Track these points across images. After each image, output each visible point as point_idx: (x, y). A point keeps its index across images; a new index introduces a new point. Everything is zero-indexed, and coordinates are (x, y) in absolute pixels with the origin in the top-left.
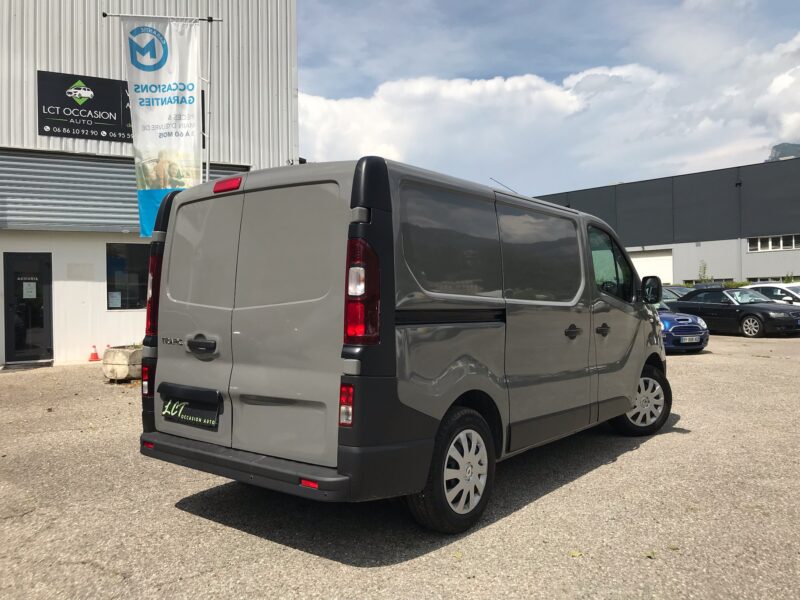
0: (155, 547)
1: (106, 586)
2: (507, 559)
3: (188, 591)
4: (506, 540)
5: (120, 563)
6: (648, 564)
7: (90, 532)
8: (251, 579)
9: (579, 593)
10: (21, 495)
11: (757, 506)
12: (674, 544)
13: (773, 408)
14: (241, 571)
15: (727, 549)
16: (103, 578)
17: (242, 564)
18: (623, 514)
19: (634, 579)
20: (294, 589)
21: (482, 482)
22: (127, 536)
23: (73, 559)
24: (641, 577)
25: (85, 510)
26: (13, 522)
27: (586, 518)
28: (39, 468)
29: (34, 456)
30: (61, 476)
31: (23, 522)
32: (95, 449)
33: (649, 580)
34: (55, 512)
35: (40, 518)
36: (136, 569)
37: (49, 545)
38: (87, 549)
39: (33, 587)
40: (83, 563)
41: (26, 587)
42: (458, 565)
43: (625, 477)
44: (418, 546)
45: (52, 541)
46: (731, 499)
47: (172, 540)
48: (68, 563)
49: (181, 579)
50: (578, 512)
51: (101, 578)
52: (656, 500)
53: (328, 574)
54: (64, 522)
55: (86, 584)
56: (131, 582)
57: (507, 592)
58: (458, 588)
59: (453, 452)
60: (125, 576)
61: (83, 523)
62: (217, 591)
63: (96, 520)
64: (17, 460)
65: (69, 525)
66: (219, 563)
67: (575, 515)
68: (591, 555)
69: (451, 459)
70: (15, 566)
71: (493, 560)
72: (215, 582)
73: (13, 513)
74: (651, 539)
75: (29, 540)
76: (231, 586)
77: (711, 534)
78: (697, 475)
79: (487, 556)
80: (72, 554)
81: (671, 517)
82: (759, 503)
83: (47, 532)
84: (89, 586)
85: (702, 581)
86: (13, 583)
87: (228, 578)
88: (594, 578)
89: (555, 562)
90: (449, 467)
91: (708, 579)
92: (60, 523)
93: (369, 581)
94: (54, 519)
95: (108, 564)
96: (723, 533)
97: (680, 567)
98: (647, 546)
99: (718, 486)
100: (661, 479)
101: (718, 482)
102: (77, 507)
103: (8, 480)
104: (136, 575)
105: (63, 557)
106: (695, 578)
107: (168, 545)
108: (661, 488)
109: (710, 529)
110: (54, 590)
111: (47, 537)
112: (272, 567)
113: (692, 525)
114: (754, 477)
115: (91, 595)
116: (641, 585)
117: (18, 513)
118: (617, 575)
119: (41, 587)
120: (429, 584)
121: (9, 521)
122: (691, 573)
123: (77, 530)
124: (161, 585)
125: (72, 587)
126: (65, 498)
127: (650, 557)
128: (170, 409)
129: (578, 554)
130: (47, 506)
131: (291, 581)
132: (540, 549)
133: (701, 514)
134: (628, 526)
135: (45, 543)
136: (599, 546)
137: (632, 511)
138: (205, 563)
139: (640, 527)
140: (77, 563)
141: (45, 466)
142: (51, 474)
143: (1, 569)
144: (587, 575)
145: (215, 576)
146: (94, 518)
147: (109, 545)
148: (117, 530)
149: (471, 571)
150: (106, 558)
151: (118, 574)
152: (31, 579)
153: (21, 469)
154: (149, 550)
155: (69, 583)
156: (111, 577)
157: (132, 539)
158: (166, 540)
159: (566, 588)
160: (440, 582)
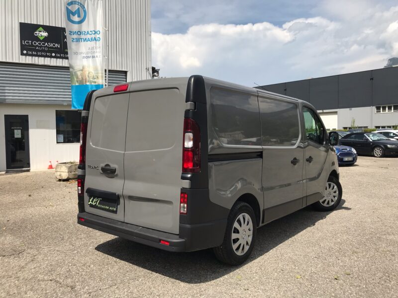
0: (87, 272)
1: (63, 293)
2: (264, 279)
4: (263, 269)
5: (69, 280)
6: (336, 283)
7: (53, 263)
8: (135, 290)
10: (18, 242)
11: (388, 251)
12: (348, 271)
14: (130, 286)
15: (375, 274)
16: (61, 289)
17: (131, 281)
18: (321, 255)
19: (329, 291)
20: (157, 295)
21: (250, 239)
22: (72, 265)
23: (46, 278)
24: (333, 290)
25: (50, 251)
26: (15, 257)
27: (302, 256)
28: (26, 227)
29: (23, 221)
30: (37, 232)
31: (19, 257)
32: (53, 217)
33: (337, 292)
34: (35, 252)
35: (28, 255)
36: (77, 284)
37: (33, 270)
38: (53, 272)
39: (26, 294)
40: (51, 280)
41: (23, 294)
42: (239, 282)
43: (320, 234)
44: (219, 272)
45: (35, 268)
46: (374, 247)
47: (95, 268)
48: (43, 280)
49: (100, 289)
50: (298, 253)
52: (336, 247)
53: (174, 287)
54: (40, 257)
56: (75, 291)
58: (240, 295)
59: (236, 225)
60: (72, 288)
61: (49, 258)
63: (56, 257)
64: (15, 223)
65: (43, 259)
66: (119, 281)
67: (296, 255)
68: (307, 277)
69: (235, 228)
70: (17, 282)
71: (257, 280)
72: (117, 291)
73: (14, 253)
74: (336, 269)
75: (23, 267)
76: (126, 294)
77: (366, 266)
78: (356, 233)
79: (254, 278)
80: (45, 275)
81: (345, 256)
82: (389, 249)
83: (32, 263)
84: (54, 293)
85: (364, 292)
86: (16, 292)
87: (124, 289)
88: (309, 290)
89: (288, 281)
90: (234, 232)
91: (366, 291)
92: (38, 258)
93: (195, 292)
94: (35, 256)
95: (63, 281)
96: (372, 266)
97: (352, 285)
98: (334, 273)
99: (367, 239)
100: (339, 235)
101: (367, 237)
102: (46, 250)
103: (11, 234)
104: (78, 287)
105: (41, 277)
106: (360, 290)
107: (93, 271)
108: (339, 240)
109: (365, 263)
110: (37, 295)
111: (32, 266)
112: (146, 283)
113: (356, 261)
114: (385, 234)
116: (333, 294)
117: (16, 253)
118: (320, 289)
119: (30, 293)
120: (225, 293)
121: (12, 257)
122: (358, 288)
123: (47, 262)
124: (90, 293)
125: (46, 294)
126: (40, 244)
127: (336, 279)
128: (92, 202)
129: (299, 277)
130: (31, 248)
131: (155, 291)
132: (280, 274)
133: (360, 255)
134: (324, 261)
135: (31, 269)
136: (310, 272)
137: (325, 253)
138: (112, 281)
139: (330, 262)
140: (48, 280)
141: (29, 226)
142: (32, 231)
143: (9, 284)
144: (305, 289)
145: (117, 288)
146: (55, 255)
147: (63, 270)
148: (67, 262)
149: (246, 286)
150: (62, 278)
151: (68, 286)
152: (25, 289)
153: (17, 228)
154: (84, 273)
155: (44, 292)
156: (65, 288)
157: (74, 267)
158: (91, 268)
159: (295, 296)
160: (231, 292)
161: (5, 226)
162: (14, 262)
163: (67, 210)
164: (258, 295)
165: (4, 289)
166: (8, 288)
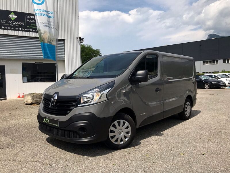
0: (57, 156)
1: (45, 168)
2: (162, 156)
3: (71, 169)
4: (160, 150)
5: (47, 161)
6: (204, 157)
7: (35, 151)
8: (89, 165)
9: (187, 166)
10: (9, 140)
11: (227, 138)
12: (209, 150)
14: (85, 163)
15: (224, 151)
16: (44, 166)
17: (85, 160)
19: (202, 161)
22: (46, 152)
23: (32, 160)
24: (203, 161)
25: (31, 144)
26: (10, 149)
27: (181, 143)
28: (12, 131)
29: (9, 128)
30: (20, 134)
31: (13, 149)
32: (28, 125)
33: (206, 161)
34: (22, 145)
35: (18, 147)
36: (53, 163)
37: (23, 156)
38: (36, 157)
39: (22, 170)
40: (36, 161)
41: (20, 170)
42: (149, 158)
43: (187, 131)
46: (219, 137)
47: (61, 153)
48: (31, 162)
49: (68, 165)
51: (43, 166)
52: (198, 137)
53: (111, 163)
54: (26, 148)
55: (39, 168)
56: (53, 167)
57: (167, 167)
58: (152, 166)
60: (50, 165)
61: (31, 148)
62: (80, 169)
64: (4, 129)
65: (27, 149)
66: (78, 160)
67: (177, 142)
68: (187, 154)
70: (14, 163)
71: (159, 157)
72: (79, 166)
74: (202, 149)
75: (16, 155)
76: (84, 167)
77: (217, 147)
78: (207, 130)
79: (157, 156)
81: (205, 142)
82: (227, 137)
83: (21, 152)
84: (40, 168)
85: (221, 161)
86: (15, 169)
87: (82, 165)
88: (190, 161)
89: (177, 157)
92: (24, 149)
94: (22, 148)
95: (44, 162)
96: (221, 147)
97: (213, 157)
98: (201, 151)
99: (214, 133)
100: (198, 131)
102: (28, 144)
103: (4, 136)
104: (54, 165)
105: (29, 160)
107: (60, 155)
108: (199, 134)
110: (29, 171)
111: (22, 153)
112: (94, 161)
113: (212, 144)
114: (223, 130)
115: (42, 171)
116: (204, 163)
117: (10, 146)
118: (196, 160)
119: (25, 170)
120: (143, 165)
121: (8, 149)
122: (217, 159)
123: (31, 151)
124: (62, 167)
125: (35, 169)
126: (23, 141)
127: (203, 155)
129: (183, 154)
130: (18, 143)
131: (101, 165)
132: (171, 153)
133: (213, 141)
134: (194, 145)
136: (188, 152)
137: (193, 141)
138: (73, 160)
139: (197, 146)
140: (34, 161)
141: (14, 131)
142: (17, 133)
143: (10, 164)
144: (188, 161)
146: (35, 147)
147: (42, 155)
148: (43, 151)
149: (154, 160)
150: (42, 159)
151: (48, 164)
152: (21, 167)
153: (7, 132)
154: (55, 157)
155: (33, 168)
156: (46, 166)
157: (48, 153)
158: (59, 153)
159: (183, 165)
160: (146, 164)
162: (9, 152)
163: (35, 121)
164: (162, 165)
165: (7, 168)
166: (10, 167)
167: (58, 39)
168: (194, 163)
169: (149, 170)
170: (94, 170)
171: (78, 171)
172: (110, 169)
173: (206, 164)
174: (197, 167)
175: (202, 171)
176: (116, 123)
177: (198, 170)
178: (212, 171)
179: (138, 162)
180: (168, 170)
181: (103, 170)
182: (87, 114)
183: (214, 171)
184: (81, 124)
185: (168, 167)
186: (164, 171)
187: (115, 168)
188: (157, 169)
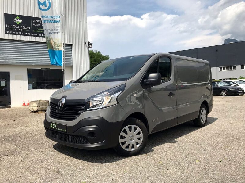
0: (64, 162)
1: (52, 175)
2: (176, 163)
3: (80, 176)
4: (174, 157)
5: (54, 167)
6: (221, 164)
7: (41, 158)
8: (99, 172)
9: (203, 173)
10: (14, 147)
12: (226, 157)
13: (239, 116)
14: (95, 169)
15: (243, 159)
16: (50, 173)
17: (94, 167)
18: (207, 149)
20: (113, 174)
22: (53, 159)
23: (39, 167)
24: (220, 168)
25: (37, 151)
26: (15, 156)
27: (196, 150)
28: (17, 139)
29: (14, 135)
30: (25, 141)
31: (18, 156)
32: (33, 133)
33: (223, 169)
34: (27, 152)
35: (23, 154)
36: (60, 169)
37: (29, 163)
38: (42, 163)
39: (28, 176)
40: (42, 168)
41: (26, 176)
42: (162, 165)
43: (203, 138)
45: (30, 161)
46: (237, 144)
47: (69, 160)
48: (38, 168)
49: (76, 172)
50: (193, 148)
52: (215, 144)
53: (122, 169)
55: (45, 175)
56: (60, 173)
57: (181, 174)
58: (165, 172)
60: (57, 172)
61: (38, 155)
62: (89, 176)
63: (42, 155)
64: (9, 136)
65: (33, 156)
66: (86, 167)
67: (192, 149)
68: (202, 161)
70: (20, 170)
71: (172, 164)
73: (14, 153)
74: (219, 156)
75: (22, 161)
76: (93, 174)
77: (236, 154)
78: (224, 137)
79: (170, 162)
80: (38, 165)
81: (222, 149)
83: (27, 158)
84: (47, 175)
85: (239, 168)
86: (21, 175)
87: (91, 171)
88: (206, 168)
89: (192, 164)
91: (241, 168)
92: (30, 156)
94: (28, 154)
95: (51, 168)
96: (240, 154)
97: (231, 164)
98: (218, 158)
99: (232, 140)
100: (214, 138)
101: (232, 139)
102: (34, 151)
103: (8, 143)
104: (61, 171)
105: (35, 166)
106: (237, 167)
107: (68, 162)
108: (215, 141)
109: (235, 153)
110: (36, 177)
111: (27, 160)
112: (104, 168)
113: (229, 152)
114: (241, 137)
115: (48, 178)
116: (221, 170)
117: (15, 153)
118: (213, 167)
119: (31, 176)
120: (156, 172)
121: (13, 156)
122: (235, 166)
123: (37, 158)
124: (70, 174)
126: (29, 148)
127: (221, 162)
129: (198, 161)
130: (24, 150)
131: (111, 172)
132: (186, 160)
133: (230, 148)
134: (210, 152)
135: (27, 162)
136: (204, 159)
138: (82, 167)
139: (214, 153)
141: (19, 138)
142: (22, 140)
144: (204, 168)
145: (86, 171)
146: (41, 154)
147: (49, 162)
148: (49, 157)
149: (167, 167)
150: (49, 166)
151: (55, 171)
152: (26, 174)
153: (12, 139)
154: (62, 163)
155: (40, 175)
156: (53, 172)
157: (55, 160)
158: (67, 160)
159: (199, 171)
160: (159, 171)
161: (3, 138)
162: (14, 158)
163: (41, 128)
164: (176, 172)
165: (12, 174)
166: (15, 173)
167: (65, 44)
168: (211, 170)
169: (162, 177)
170: (103, 177)
171: (87, 177)
172: (121, 176)
173: (223, 171)
174: (213, 174)
175: (220, 178)
176: (127, 128)
177: (215, 177)
178: (230, 178)
179: (151, 169)
180: (183, 177)
181: (113, 176)
182: (97, 118)
183: (232, 178)
184: (90, 128)
185: (183, 174)
186: (179, 177)
187: (126, 174)
188: (171, 176)
